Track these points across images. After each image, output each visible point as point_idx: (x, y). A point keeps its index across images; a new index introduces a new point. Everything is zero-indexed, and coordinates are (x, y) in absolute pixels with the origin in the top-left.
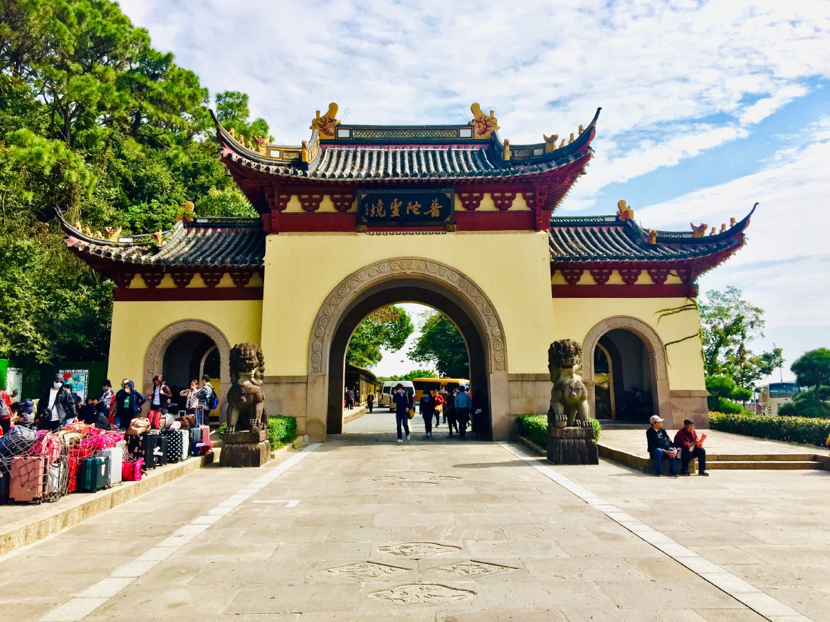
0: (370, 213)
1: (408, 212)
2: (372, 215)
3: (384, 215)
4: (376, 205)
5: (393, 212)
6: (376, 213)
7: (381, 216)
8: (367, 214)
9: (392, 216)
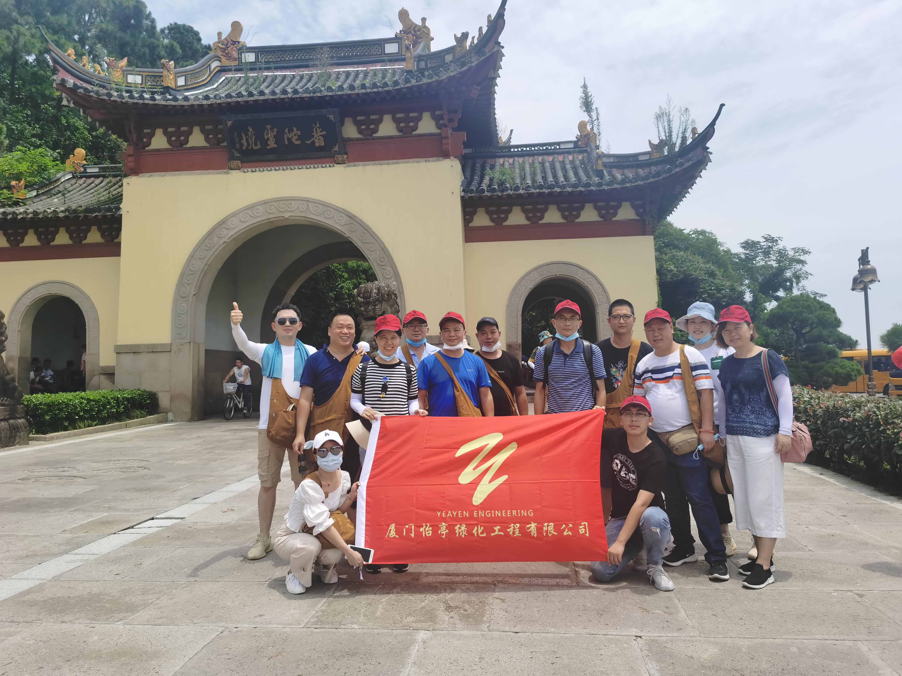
0: (242, 145)
1: (286, 142)
2: (244, 148)
3: (259, 146)
4: (246, 135)
5: (269, 142)
6: (249, 144)
7: (255, 148)
8: (238, 146)
9: (269, 147)
